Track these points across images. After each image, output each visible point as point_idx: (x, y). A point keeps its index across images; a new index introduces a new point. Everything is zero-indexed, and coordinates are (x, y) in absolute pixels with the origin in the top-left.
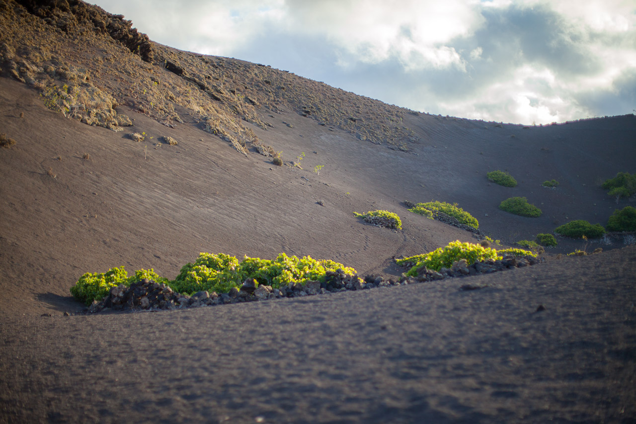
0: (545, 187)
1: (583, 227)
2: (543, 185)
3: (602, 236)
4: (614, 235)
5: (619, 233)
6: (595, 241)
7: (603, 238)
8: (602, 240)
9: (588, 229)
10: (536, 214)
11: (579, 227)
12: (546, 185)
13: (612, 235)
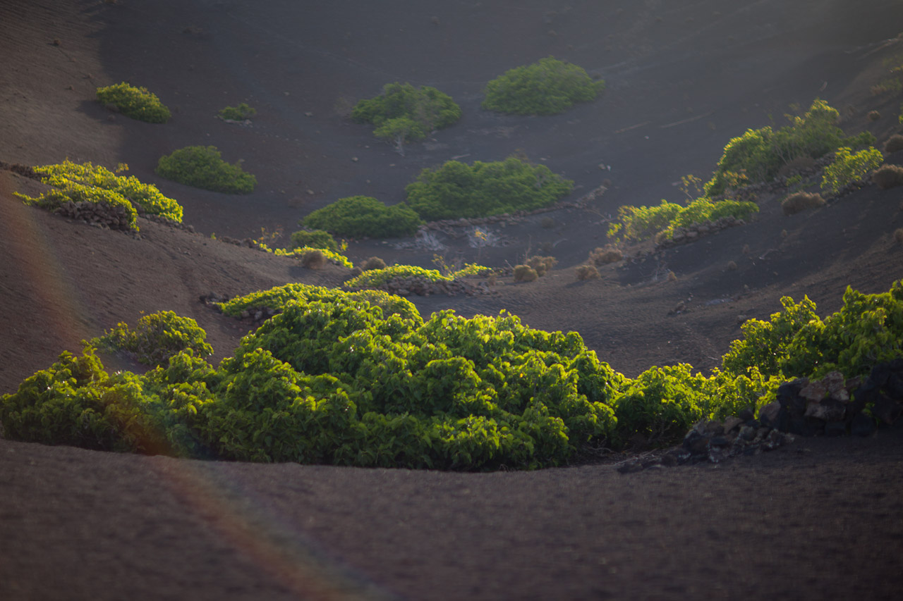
0: (229, 121)
1: (372, 211)
2: (222, 117)
3: (416, 230)
4: (442, 227)
5: (452, 222)
6: (406, 244)
7: (421, 236)
8: (418, 240)
9: (385, 216)
10: (246, 186)
11: (364, 212)
12: (229, 118)
13: (438, 228)
